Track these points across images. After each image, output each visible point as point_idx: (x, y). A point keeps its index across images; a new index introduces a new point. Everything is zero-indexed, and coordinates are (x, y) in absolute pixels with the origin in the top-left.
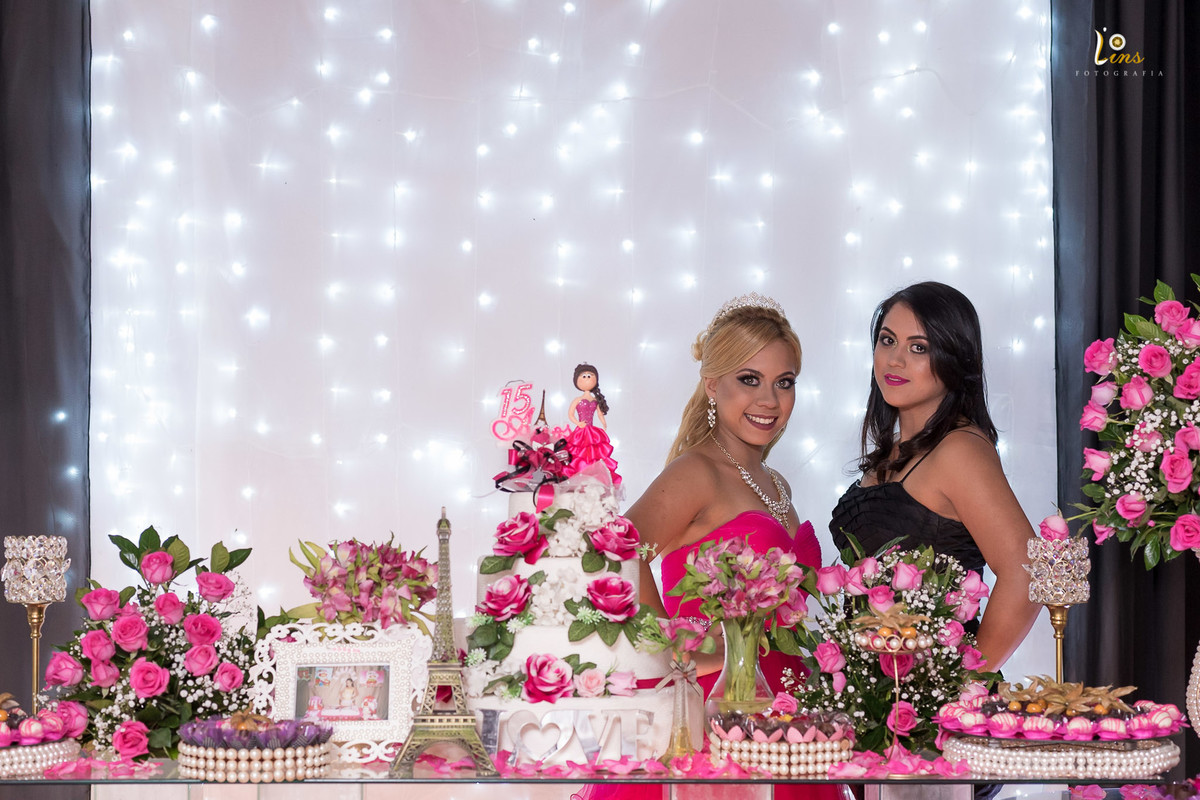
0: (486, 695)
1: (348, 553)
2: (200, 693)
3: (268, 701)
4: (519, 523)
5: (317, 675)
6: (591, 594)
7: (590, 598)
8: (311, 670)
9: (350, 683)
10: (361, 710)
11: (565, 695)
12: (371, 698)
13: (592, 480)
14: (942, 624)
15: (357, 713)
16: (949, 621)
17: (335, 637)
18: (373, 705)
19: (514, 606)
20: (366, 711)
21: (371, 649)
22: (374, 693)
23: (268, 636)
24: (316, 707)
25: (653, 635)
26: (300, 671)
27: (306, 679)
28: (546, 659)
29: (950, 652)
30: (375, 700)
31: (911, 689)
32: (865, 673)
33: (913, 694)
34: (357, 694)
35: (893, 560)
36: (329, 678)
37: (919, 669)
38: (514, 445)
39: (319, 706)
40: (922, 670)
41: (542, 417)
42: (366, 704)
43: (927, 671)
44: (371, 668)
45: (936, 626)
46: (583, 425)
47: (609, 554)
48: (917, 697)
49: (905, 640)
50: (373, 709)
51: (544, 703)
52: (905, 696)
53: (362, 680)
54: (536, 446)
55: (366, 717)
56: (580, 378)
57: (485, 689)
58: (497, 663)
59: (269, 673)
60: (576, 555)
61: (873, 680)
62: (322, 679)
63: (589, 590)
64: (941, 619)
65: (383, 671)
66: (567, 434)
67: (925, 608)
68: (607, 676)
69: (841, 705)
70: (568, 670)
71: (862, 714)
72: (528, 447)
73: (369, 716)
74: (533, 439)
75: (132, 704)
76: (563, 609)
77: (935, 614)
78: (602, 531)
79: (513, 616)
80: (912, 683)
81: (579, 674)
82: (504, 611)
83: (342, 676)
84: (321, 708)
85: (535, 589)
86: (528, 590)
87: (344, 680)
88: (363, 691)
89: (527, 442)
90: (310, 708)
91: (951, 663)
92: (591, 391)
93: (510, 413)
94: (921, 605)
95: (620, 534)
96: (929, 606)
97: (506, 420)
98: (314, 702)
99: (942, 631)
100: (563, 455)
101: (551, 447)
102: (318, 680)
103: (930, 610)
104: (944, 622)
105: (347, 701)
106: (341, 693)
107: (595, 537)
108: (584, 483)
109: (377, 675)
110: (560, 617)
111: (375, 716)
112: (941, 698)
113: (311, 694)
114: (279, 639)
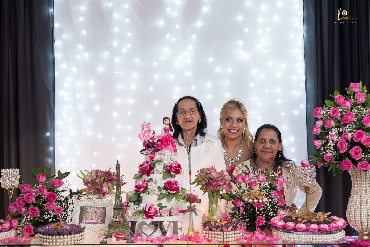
0: (133, 216)
1: (95, 173)
2: (49, 216)
3: (71, 217)
4: (145, 164)
5: (86, 210)
6: (166, 185)
7: (165, 186)
8: (84, 208)
9: (95, 212)
10: (98, 220)
11: (157, 216)
12: (100, 217)
13: (168, 151)
14: (272, 192)
15: (97, 221)
16: (274, 191)
17: (91, 198)
18: (101, 219)
19: (142, 189)
20: (99, 220)
21: (101, 202)
22: (102, 215)
23: (72, 198)
24: (85, 219)
25: (182, 198)
26: (81, 208)
27: (83, 210)
28: (151, 205)
29: (275, 201)
30: (102, 217)
31: (263, 212)
32: (249, 207)
33: (263, 214)
34: (97, 215)
35: (258, 173)
36: (89, 210)
37: (265, 206)
38: (145, 141)
39: (86, 219)
40: (266, 207)
41: (154, 133)
42: (99, 219)
43: (267, 207)
44: (101, 208)
45: (270, 193)
46: (166, 135)
47: (172, 173)
48: (264, 215)
49: (259, 199)
50: (101, 220)
51: (150, 219)
52: (261, 214)
53: (98, 211)
54: (151, 141)
55: (99, 223)
56: (165, 121)
57: (133, 214)
58: (137, 206)
59: (72, 209)
60: (162, 173)
61: (251, 209)
62: (87, 211)
63: (165, 184)
64: (272, 191)
65: (105, 208)
66: (161, 137)
67: (267, 187)
68: (170, 210)
69: (241, 217)
70: (158, 208)
71: (248, 220)
72: (149, 141)
73: (100, 222)
74: (151, 139)
75: (29, 220)
76: (157, 190)
77: (270, 189)
78: (170, 166)
79: (142, 192)
80: (263, 210)
81: (161, 209)
82: (140, 190)
83: (93, 210)
84: (86, 220)
85: (149, 184)
86: (147, 184)
87: (93, 211)
88: (98, 215)
89: (149, 140)
90: (83, 220)
91: (275, 204)
92: (168, 125)
93: (144, 132)
94: (265, 187)
95: (175, 167)
96: (268, 187)
97: (143, 133)
98: (84, 218)
99: (272, 194)
100: (159, 143)
101: (156, 141)
102: (86, 211)
103: (268, 188)
104: (273, 192)
105: (94, 218)
106: (92, 215)
107: (168, 168)
108: (165, 152)
109: (103, 210)
110: (156, 192)
111: (101, 222)
112: (272, 215)
113: (84, 216)
114: (75, 199)
